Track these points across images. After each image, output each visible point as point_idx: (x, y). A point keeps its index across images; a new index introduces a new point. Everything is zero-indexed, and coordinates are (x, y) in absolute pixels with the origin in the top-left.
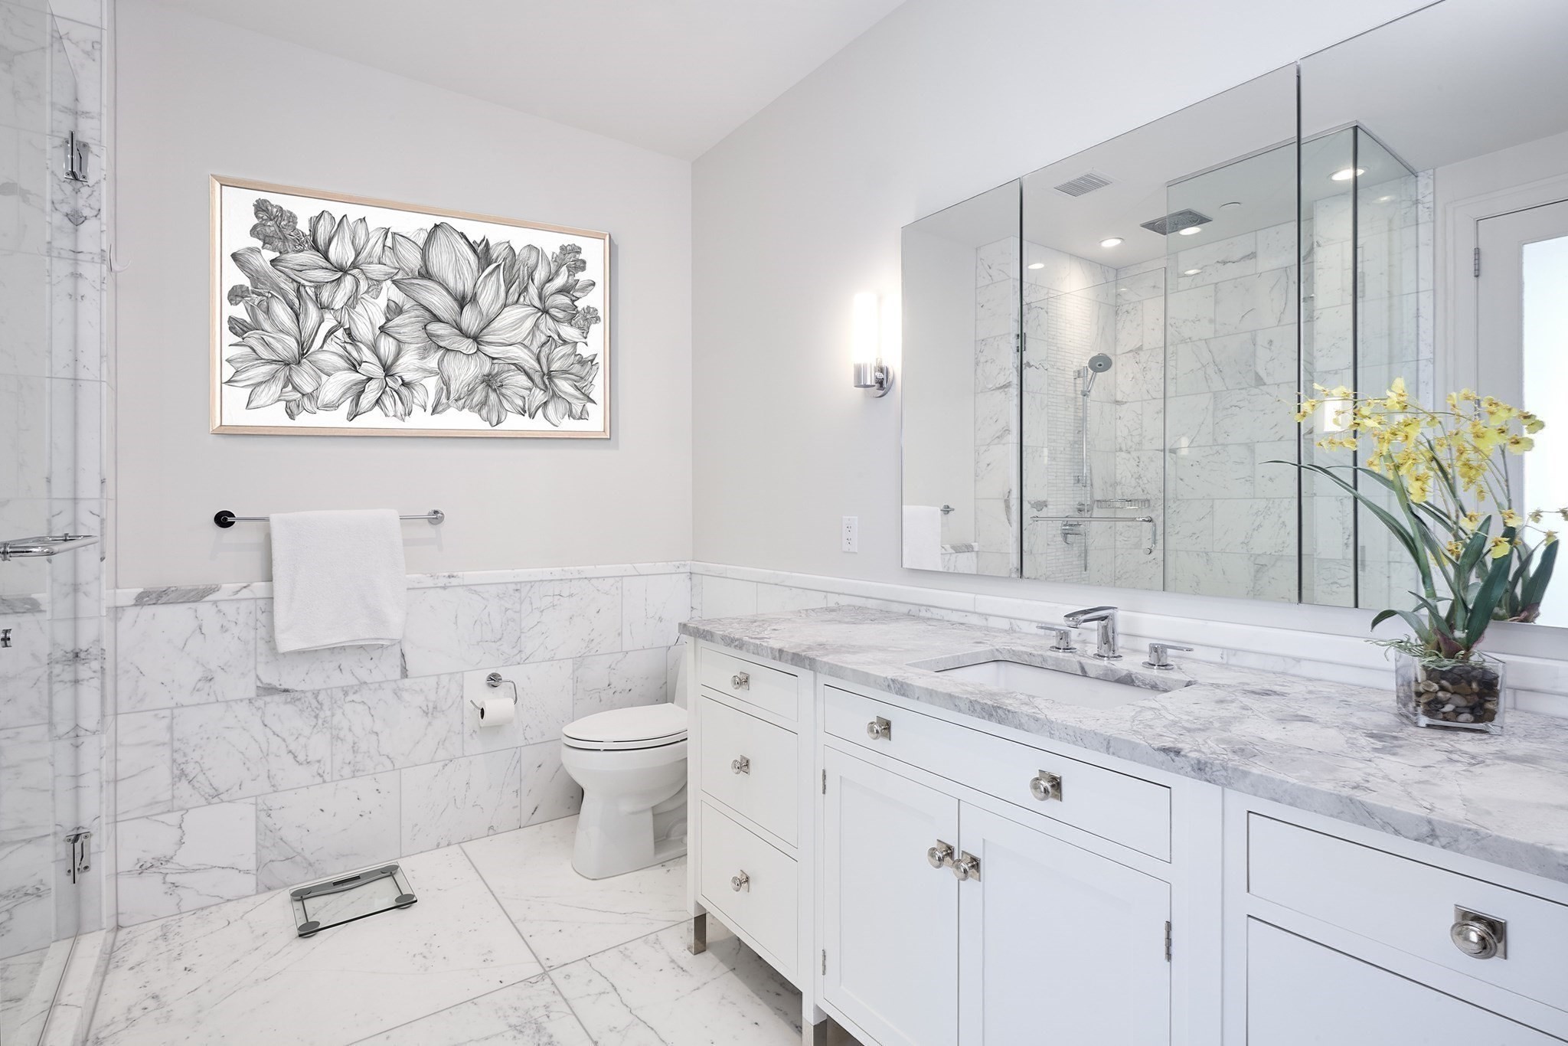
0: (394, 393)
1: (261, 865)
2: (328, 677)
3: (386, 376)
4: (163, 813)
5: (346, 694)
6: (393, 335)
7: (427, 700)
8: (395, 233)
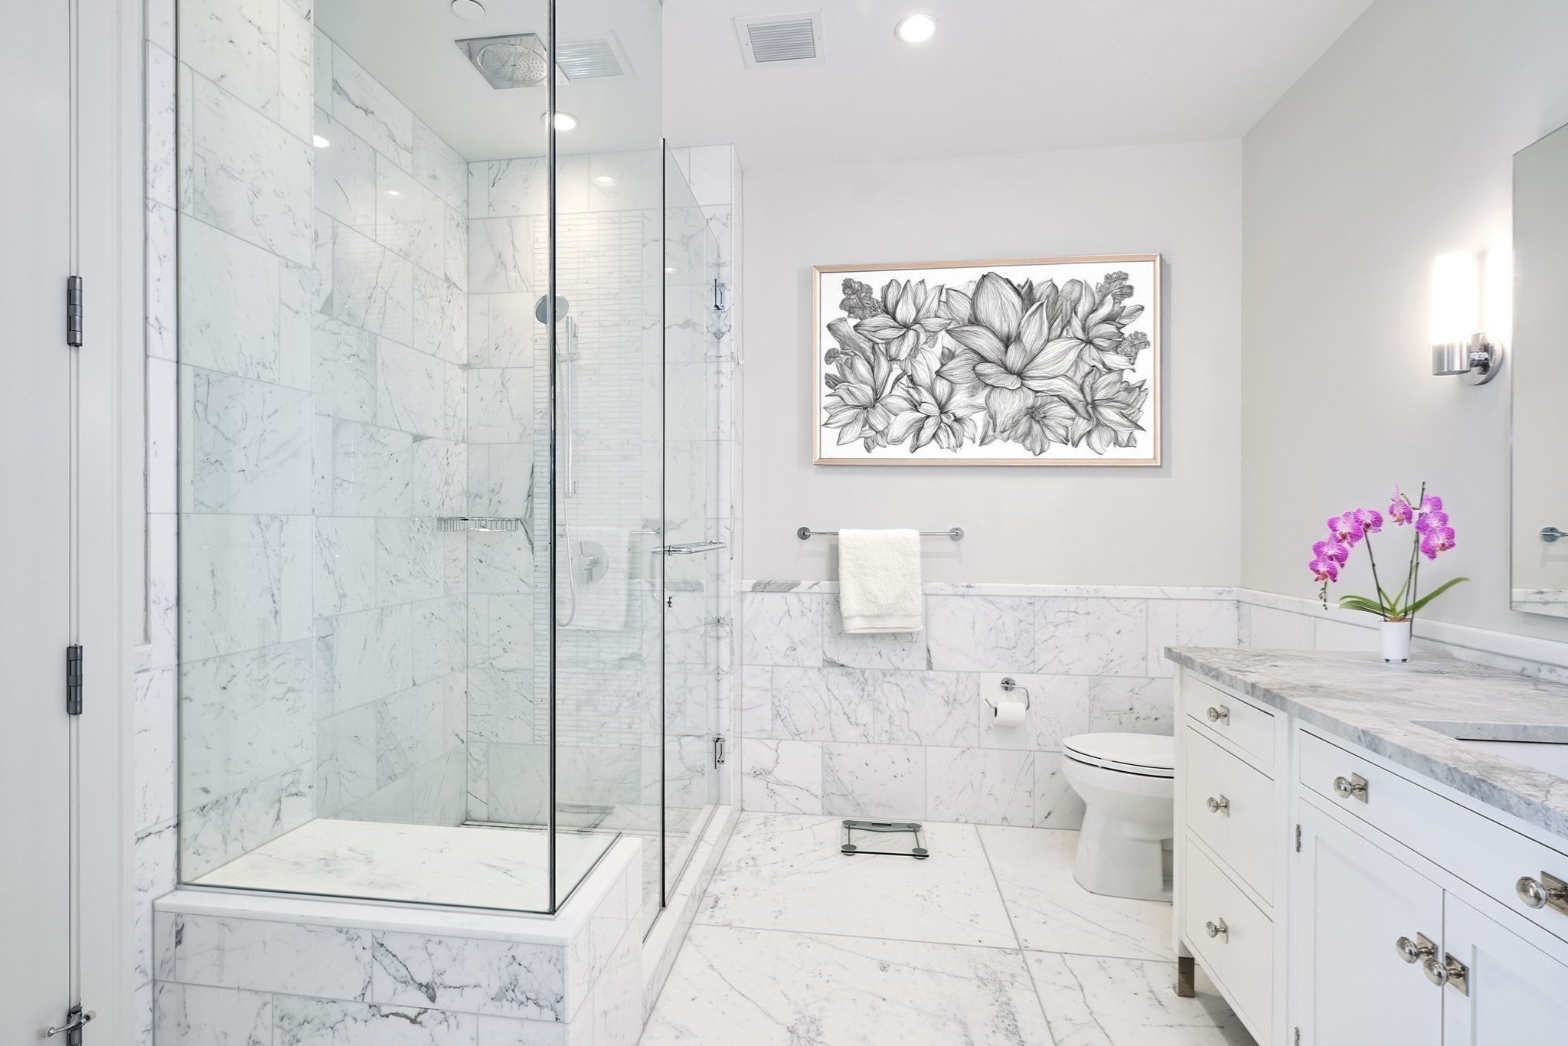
0: (948, 428)
1: (826, 795)
2: (872, 660)
3: (941, 413)
4: (766, 739)
5: (884, 675)
6: (946, 377)
7: (948, 692)
8: (948, 289)
